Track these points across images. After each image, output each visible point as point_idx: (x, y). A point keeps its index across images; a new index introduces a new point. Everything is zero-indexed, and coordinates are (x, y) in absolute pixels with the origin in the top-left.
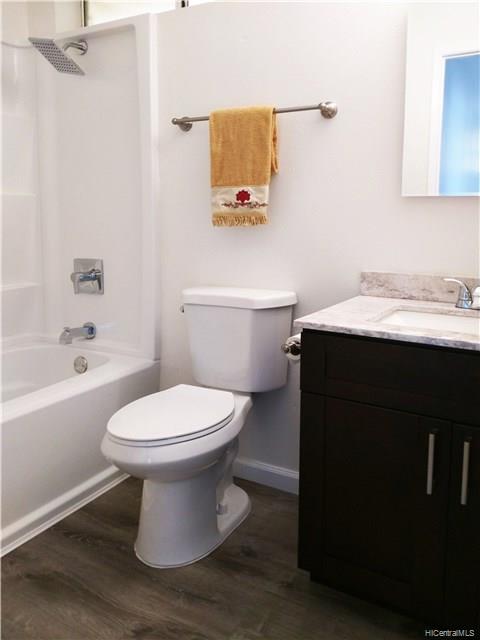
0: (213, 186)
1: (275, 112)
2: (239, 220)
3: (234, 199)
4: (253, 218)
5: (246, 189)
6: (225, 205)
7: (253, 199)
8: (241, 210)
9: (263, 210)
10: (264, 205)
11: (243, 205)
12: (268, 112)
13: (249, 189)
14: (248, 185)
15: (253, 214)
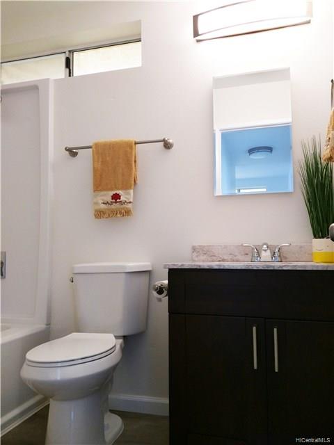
0: (94, 191)
1: (135, 144)
2: (113, 213)
3: (110, 200)
4: (123, 211)
5: (118, 192)
6: (104, 203)
7: (122, 198)
8: (115, 206)
9: (130, 206)
10: (130, 202)
11: (116, 202)
12: (132, 143)
13: (120, 192)
14: (119, 189)
15: (124, 208)
